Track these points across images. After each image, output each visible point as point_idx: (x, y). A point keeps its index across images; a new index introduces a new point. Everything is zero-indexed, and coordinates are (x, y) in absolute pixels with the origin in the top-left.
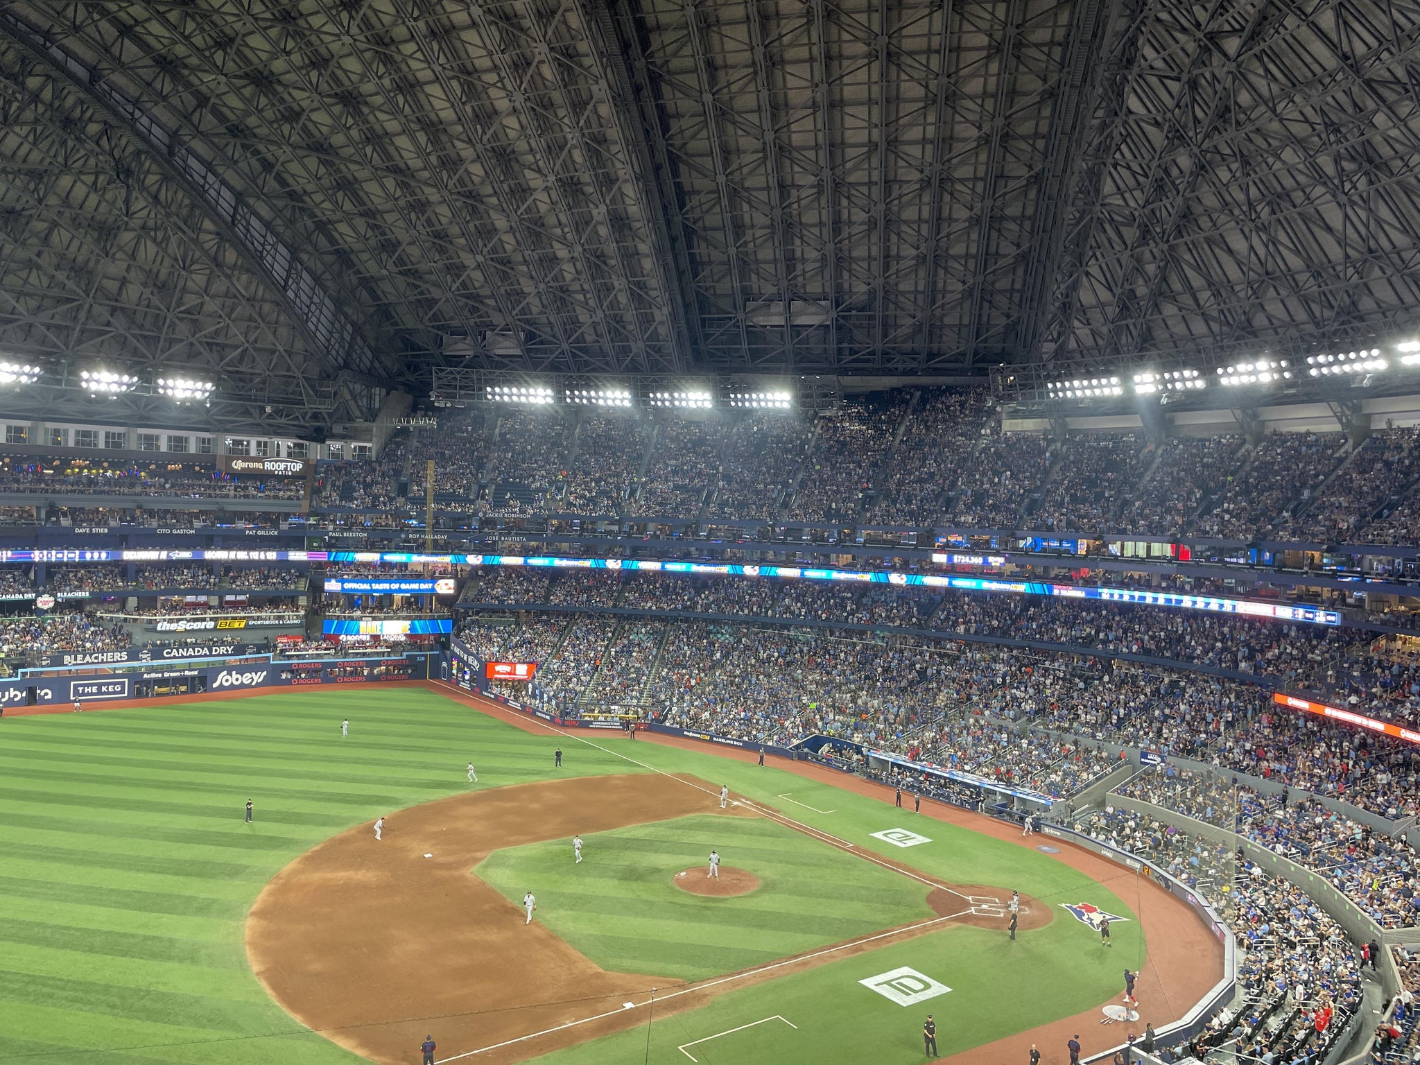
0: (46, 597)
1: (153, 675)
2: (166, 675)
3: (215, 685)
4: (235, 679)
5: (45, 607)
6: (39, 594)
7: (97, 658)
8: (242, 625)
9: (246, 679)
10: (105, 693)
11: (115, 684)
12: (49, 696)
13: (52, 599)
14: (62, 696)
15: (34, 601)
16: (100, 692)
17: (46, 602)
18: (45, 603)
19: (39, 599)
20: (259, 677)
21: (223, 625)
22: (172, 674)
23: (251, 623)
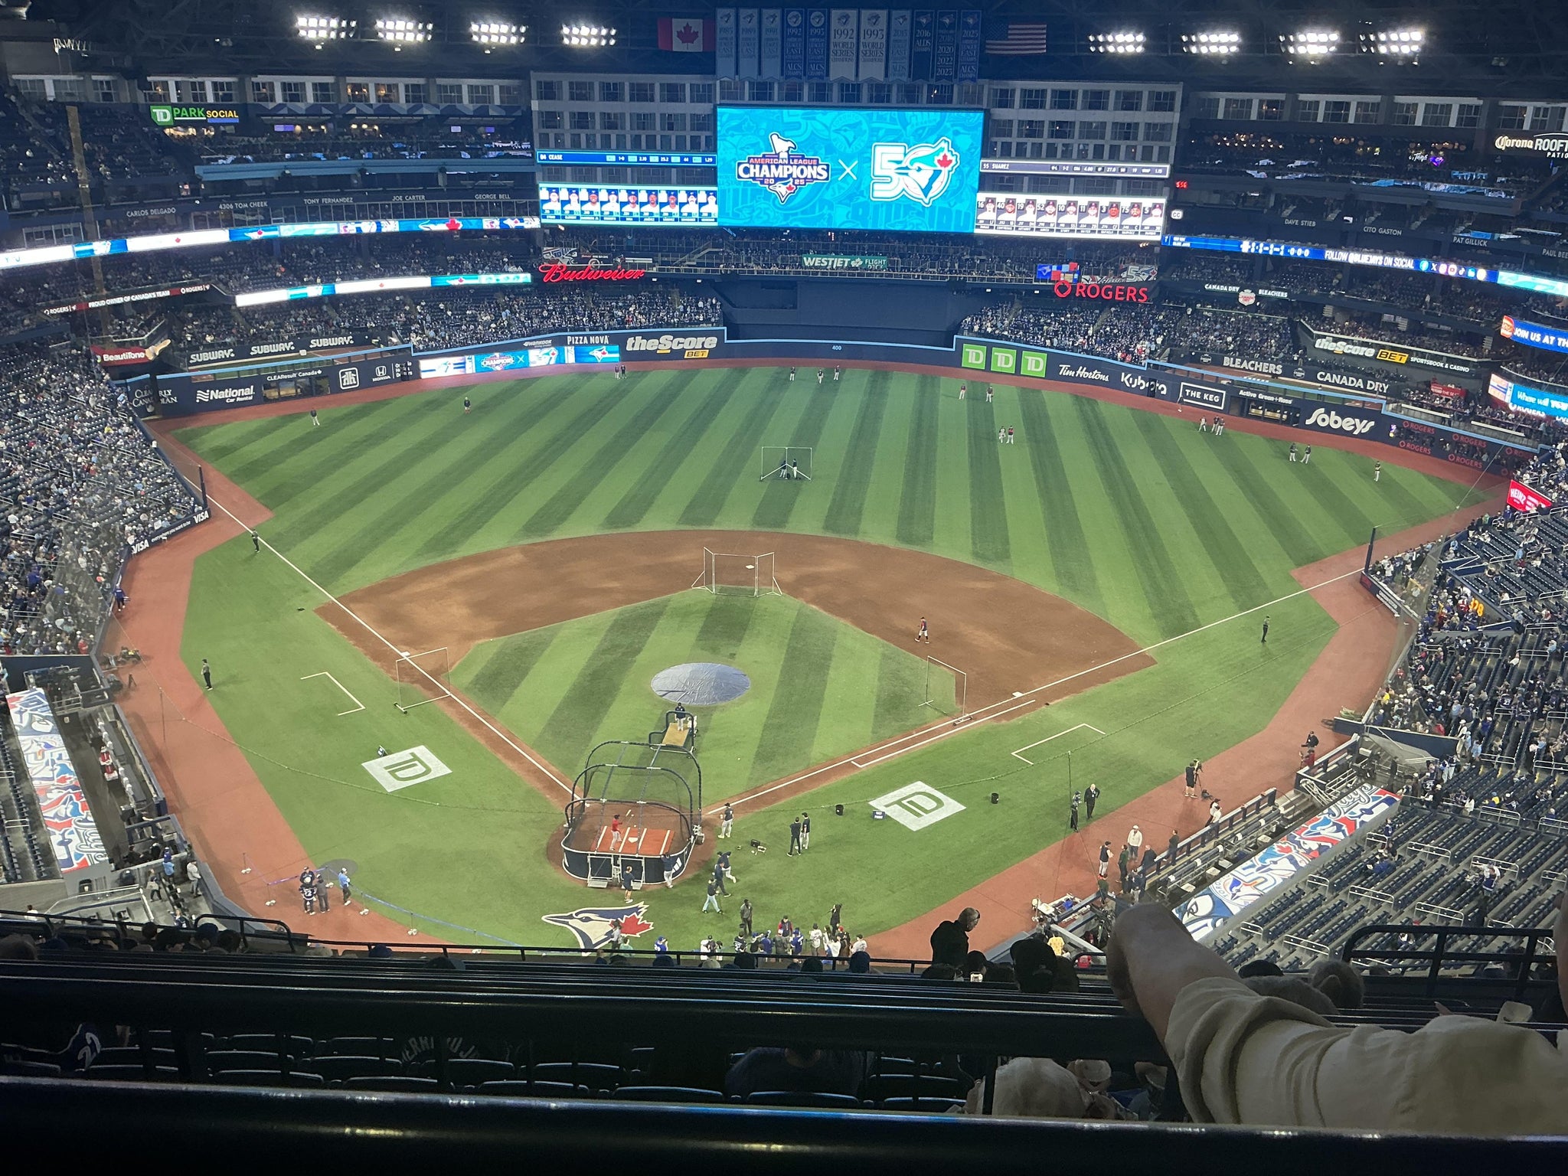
0: (1248, 293)
1: (1248, 394)
2: (1261, 396)
3: (1308, 422)
4: (1333, 420)
5: (1246, 304)
6: (1242, 290)
7: (1253, 365)
8: (1403, 361)
9: (1347, 424)
10: (1208, 402)
11: (1216, 394)
12: (1164, 392)
13: (1253, 295)
14: (1173, 395)
15: (1236, 295)
16: (1202, 400)
17: (1247, 297)
18: (1246, 299)
19: (1241, 294)
20: (1364, 426)
21: (1384, 354)
22: (1267, 398)
23: (1413, 359)
